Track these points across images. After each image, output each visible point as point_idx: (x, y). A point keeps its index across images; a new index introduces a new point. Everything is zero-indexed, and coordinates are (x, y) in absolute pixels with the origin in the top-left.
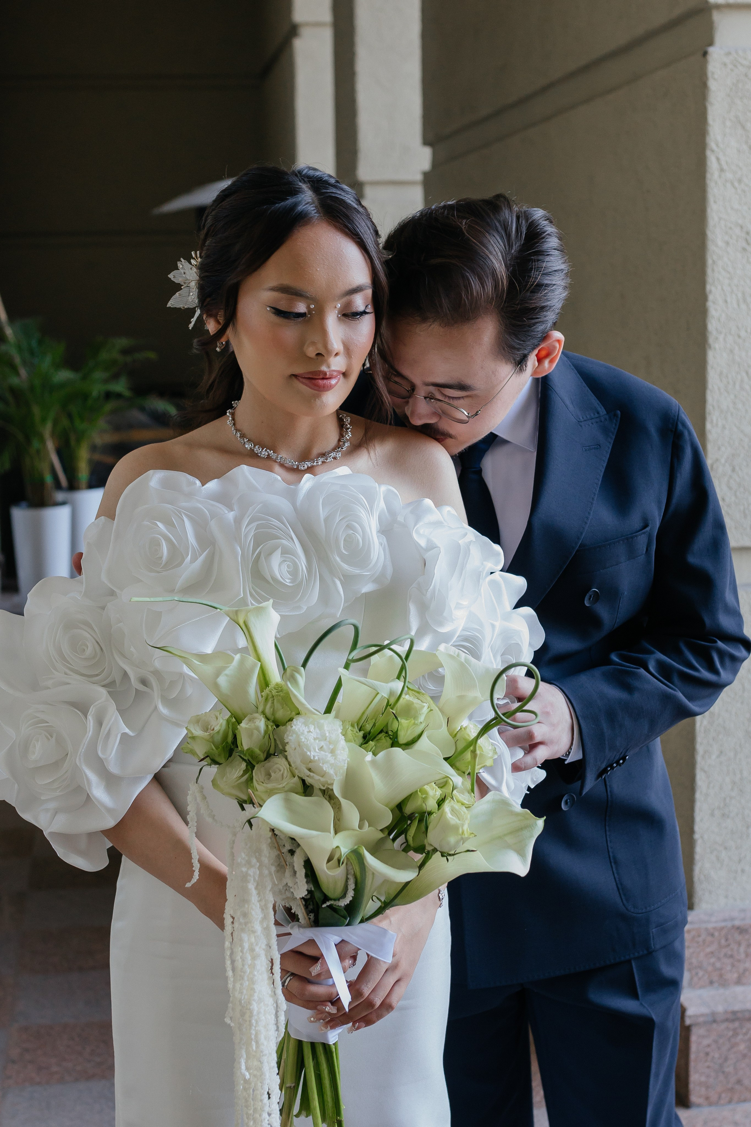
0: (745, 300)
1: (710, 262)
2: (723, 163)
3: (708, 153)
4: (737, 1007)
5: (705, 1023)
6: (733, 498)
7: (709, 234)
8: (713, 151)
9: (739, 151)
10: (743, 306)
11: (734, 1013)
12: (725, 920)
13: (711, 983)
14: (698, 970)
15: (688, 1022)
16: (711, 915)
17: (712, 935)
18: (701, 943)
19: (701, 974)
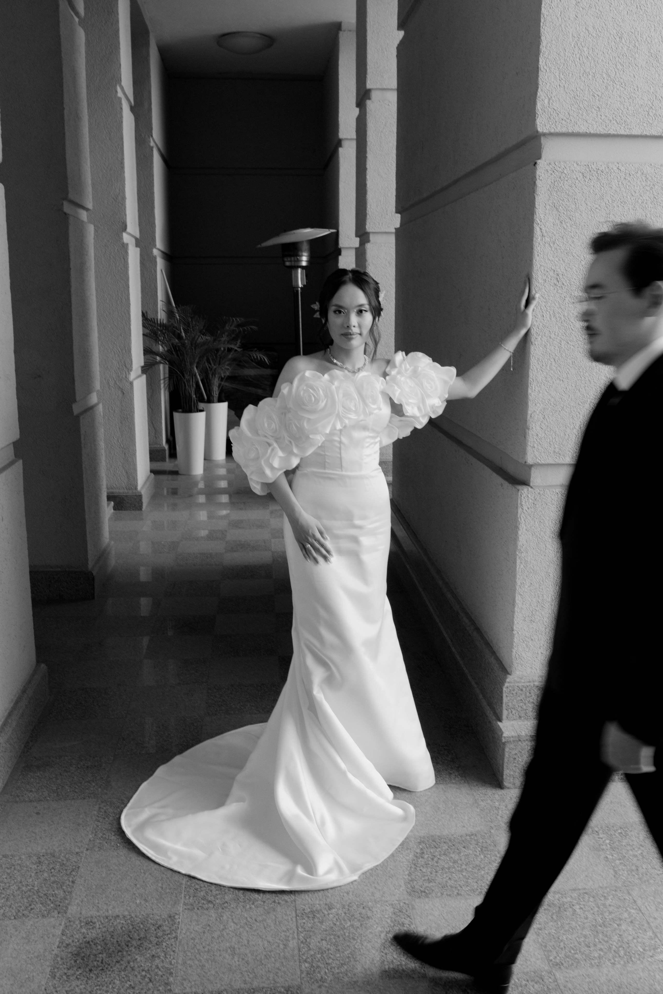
0: (554, 316)
2: (544, 232)
3: (535, 225)
5: (514, 741)
6: (543, 435)
8: (538, 224)
9: (554, 224)
10: (553, 319)
12: (530, 682)
13: (520, 717)
14: (512, 710)
15: (504, 740)
16: (521, 679)
17: (522, 690)
18: (515, 694)
19: (514, 712)
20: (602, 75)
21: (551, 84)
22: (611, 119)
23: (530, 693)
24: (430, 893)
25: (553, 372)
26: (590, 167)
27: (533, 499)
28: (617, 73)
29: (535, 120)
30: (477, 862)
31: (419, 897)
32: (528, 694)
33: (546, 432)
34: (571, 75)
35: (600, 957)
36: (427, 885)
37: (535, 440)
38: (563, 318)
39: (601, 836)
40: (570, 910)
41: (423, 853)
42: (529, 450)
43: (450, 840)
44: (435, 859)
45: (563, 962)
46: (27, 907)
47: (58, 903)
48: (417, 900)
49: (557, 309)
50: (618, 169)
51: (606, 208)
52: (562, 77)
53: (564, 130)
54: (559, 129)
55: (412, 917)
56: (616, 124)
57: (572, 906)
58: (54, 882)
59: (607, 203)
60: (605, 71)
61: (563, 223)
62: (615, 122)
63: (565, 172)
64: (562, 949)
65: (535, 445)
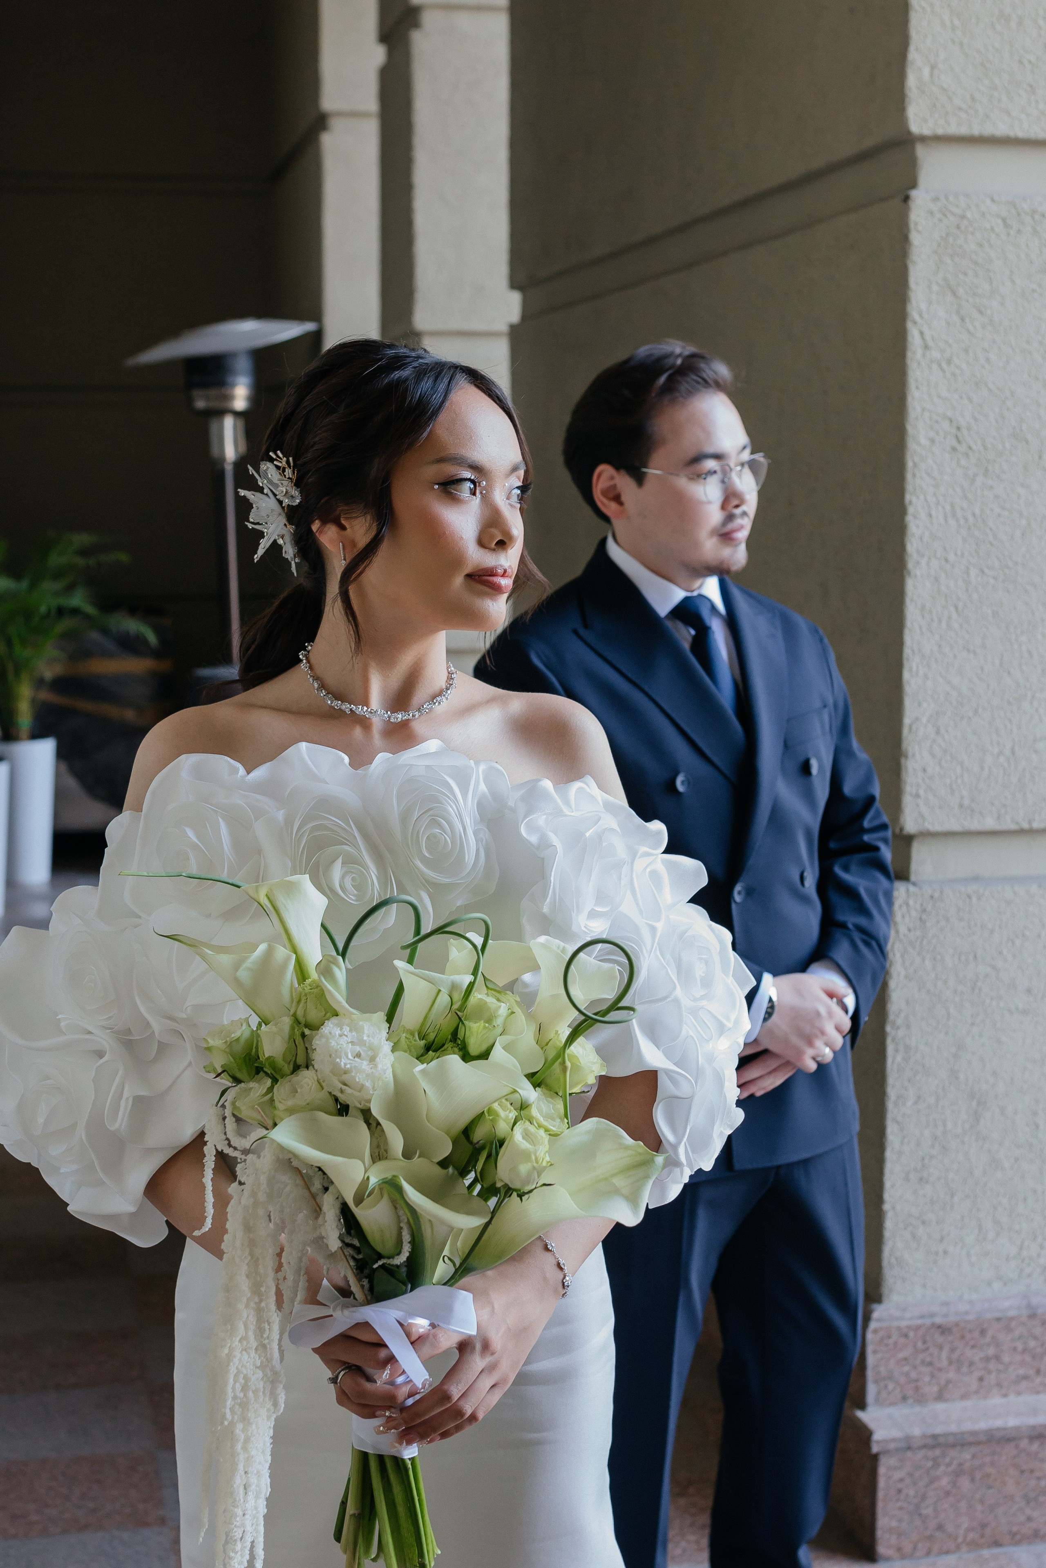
0: (954, 515)
1: (910, 464)
2: (928, 338)
3: (909, 325)
4: (938, 1430)
5: (897, 1450)
6: (937, 769)
7: (910, 429)
8: (915, 323)
9: (948, 323)
10: (952, 522)
11: (934, 1437)
12: (922, 1317)
13: (905, 1397)
14: (887, 1382)
15: (875, 1449)
16: (906, 1310)
17: (906, 1336)
18: (892, 1347)
19: (891, 1387)
21: (934, 36)
23: (924, 1342)
25: (953, 635)
26: (1019, 207)
27: (919, 908)
29: (904, 108)
32: (920, 1344)
33: (943, 763)
34: (974, 20)
37: (920, 781)
38: (971, 520)
42: (908, 802)
49: (959, 501)
52: (956, 22)
53: (964, 131)
54: (953, 129)
61: (967, 320)
63: (969, 215)
65: (921, 792)
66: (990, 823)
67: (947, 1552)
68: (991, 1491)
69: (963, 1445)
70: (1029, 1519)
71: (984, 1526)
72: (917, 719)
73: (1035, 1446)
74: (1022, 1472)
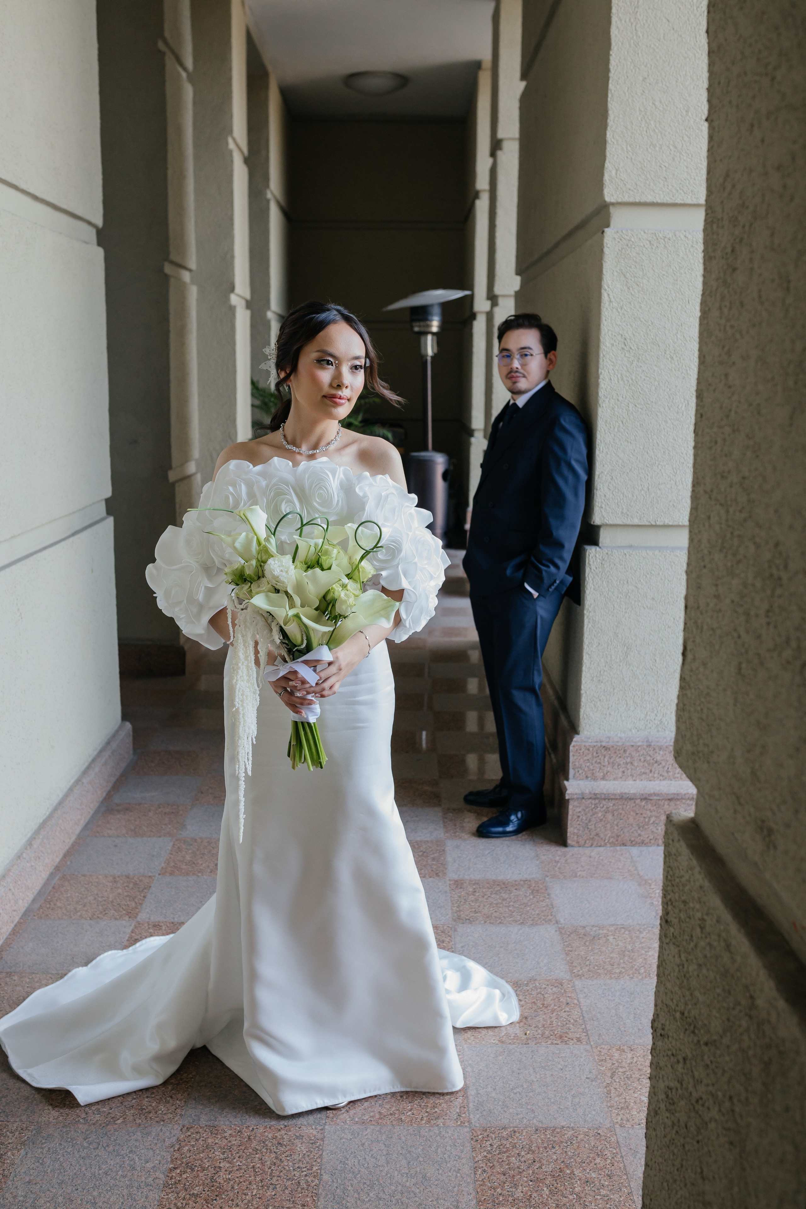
0: (622, 379)
2: (612, 297)
3: (603, 291)
4: (598, 792)
5: (578, 798)
6: (611, 495)
7: (602, 339)
8: (606, 290)
9: (622, 291)
10: (621, 382)
11: (595, 794)
12: (597, 742)
13: (587, 777)
14: (579, 769)
15: (567, 797)
16: (589, 738)
17: (589, 750)
18: (582, 754)
19: (580, 772)
20: (669, 147)
21: (618, 155)
22: (678, 189)
23: (597, 753)
24: (474, 921)
25: (621, 434)
26: (657, 235)
27: (601, 558)
28: (684, 145)
29: (602, 190)
30: (525, 901)
31: (463, 923)
32: (595, 754)
33: (614, 493)
34: (638, 147)
35: (620, 973)
36: (473, 915)
37: (603, 501)
38: (630, 381)
39: (652, 887)
40: (604, 939)
41: (475, 892)
42: (597, 510)
43: (504, 884)
44: (486, 897)
45: (585, 974)
46: (101, 912)
47: (129, 911)
48: (460, 925)
49: (625, 373)
50: (685, 236)
51: (673, 275)
52: (629, 148)
53: (631, 200)
54: (626, 199)
55: (453, 937)
56: (683, 193)
57: (606, 936)
58: (127, 896)
59: (675, 269)
60: (672, 143)
61: (631, 289)
62: (681, 192)
63: (633, 240)
64: (587, 966)
65: (603, 506)
66: (636, 521)
67: (600, 846)
68: (621, 821)
69: (609, 799)
70: (640, 835)
71: (618, 836)
72: (602, 472)
73: (643, 803)
74: (637, 814)
